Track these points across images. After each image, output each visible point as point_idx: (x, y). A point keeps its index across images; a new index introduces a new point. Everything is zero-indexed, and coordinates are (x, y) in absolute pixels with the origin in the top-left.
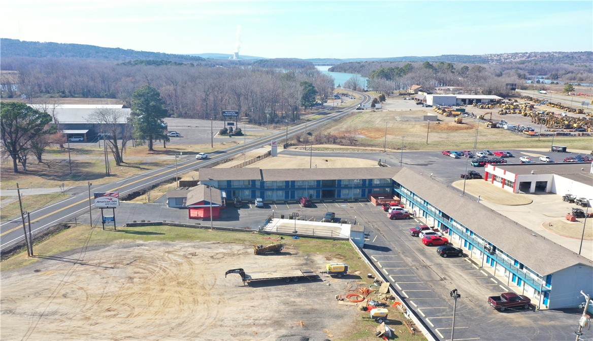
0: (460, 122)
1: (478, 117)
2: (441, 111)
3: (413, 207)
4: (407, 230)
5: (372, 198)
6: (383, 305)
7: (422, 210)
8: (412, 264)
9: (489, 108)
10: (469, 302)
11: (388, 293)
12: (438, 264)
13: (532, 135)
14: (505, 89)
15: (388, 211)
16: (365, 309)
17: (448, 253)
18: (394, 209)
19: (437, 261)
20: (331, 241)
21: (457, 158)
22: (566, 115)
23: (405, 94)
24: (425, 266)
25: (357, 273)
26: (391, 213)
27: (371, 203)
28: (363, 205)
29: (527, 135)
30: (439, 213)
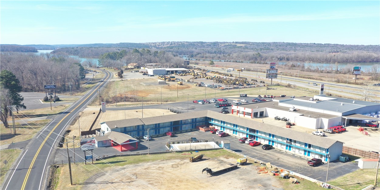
0: (181, 84)
1: (186, 81)
2: (163, 79)
3: (224, 130)
4: (235, 141)
5: (200, 128)
6: (278, 172)
7: (234, 130)
8: (258, 155)
9: (185, 75)
10: (299, 166)
11: (272, 167)
12: (268, 153)
13: (223, 89)
14: (183, 64)
15: (215, 133)
16: (274, 175)
17: (268, 147)
18: (219, 132)
19: (266, 152)
20: (215, 150)
21: (203, 104)
22: (226, 78)
23: (129, 69)
24: (264, 155)
25: (248, 162)
26: (220, 134)
27: (200, 131)
28: (198, 132)
29: (220, 89)
30: (247, 131)
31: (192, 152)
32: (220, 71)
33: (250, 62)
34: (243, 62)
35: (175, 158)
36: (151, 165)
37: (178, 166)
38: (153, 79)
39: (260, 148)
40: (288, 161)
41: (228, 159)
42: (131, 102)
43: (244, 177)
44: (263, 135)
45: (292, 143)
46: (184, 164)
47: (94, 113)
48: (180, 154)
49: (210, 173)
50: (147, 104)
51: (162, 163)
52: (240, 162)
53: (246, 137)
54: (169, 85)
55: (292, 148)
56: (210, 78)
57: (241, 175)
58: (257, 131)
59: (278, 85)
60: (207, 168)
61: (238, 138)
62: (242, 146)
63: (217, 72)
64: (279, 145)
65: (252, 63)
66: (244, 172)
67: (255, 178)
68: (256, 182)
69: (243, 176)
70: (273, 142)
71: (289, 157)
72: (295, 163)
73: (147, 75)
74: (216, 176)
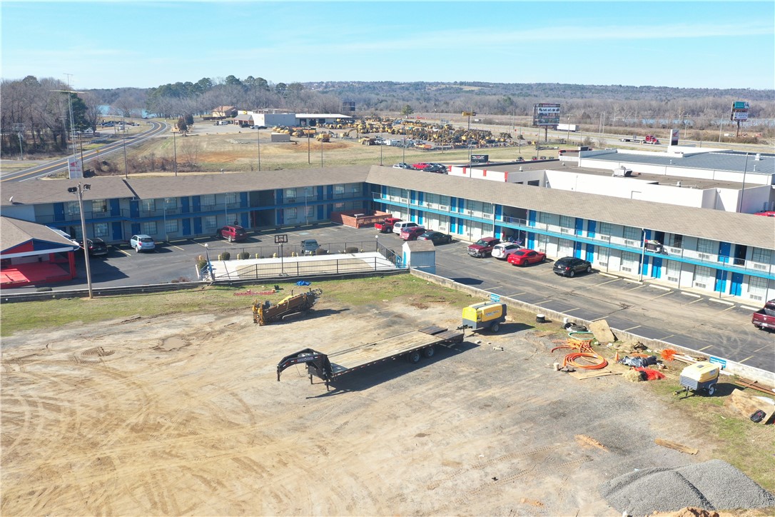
1: (342, 135)
2: (286, 131)
3: (420, 221)
4: (456, 251)
5: (343, 217)
6: (653, 361)
7: (452, 220)
8: (545, 294)
9: (340, 128)
10: (720, 331)
11: (616, 339)
12: (580, 288)
13: (428, 149)
15: (391, 232)
16: (644, 377)
17: (576, 268)
18: (404, 225)
19: (569, 283)
20: (377, 278)
23: (214, 118)
24: (566, 294)
25: (509, 319)
26: (405, 232)
27: (344, 225)
28: (336, 230)
29: (421, 148)
30: (495, 218)
31: (281, 286)
32: (423, 121)
35: (199, 308)
36: (62, 339)
37: (189, 345)
38: (261, 133)
39: (545, 270)
40: (664, 313)
41: (424, 310)
43: (495, 391)
44: (555, 229)
45: (667, 249)
46: (221, 332)
48: (229, 295)
49: (324, 378)
51: (121, 332)
52: (475, 320)
53: (492, 236)
54: (296, 144)
55: (663, 269)
57: (481, 383)
58: (533, 216)
60: (308, 351)
61: (467, 244)
62: (482, 267)
63: (417, 123)
64: (615, 261)
66: (496, 364)
67: (553, 396)
68: (562, 420)
69: (490, 386)
70: (590, 248)
71: (664, 301)
72: (697, 320)
73: (250, 126)
74: (353, 389)
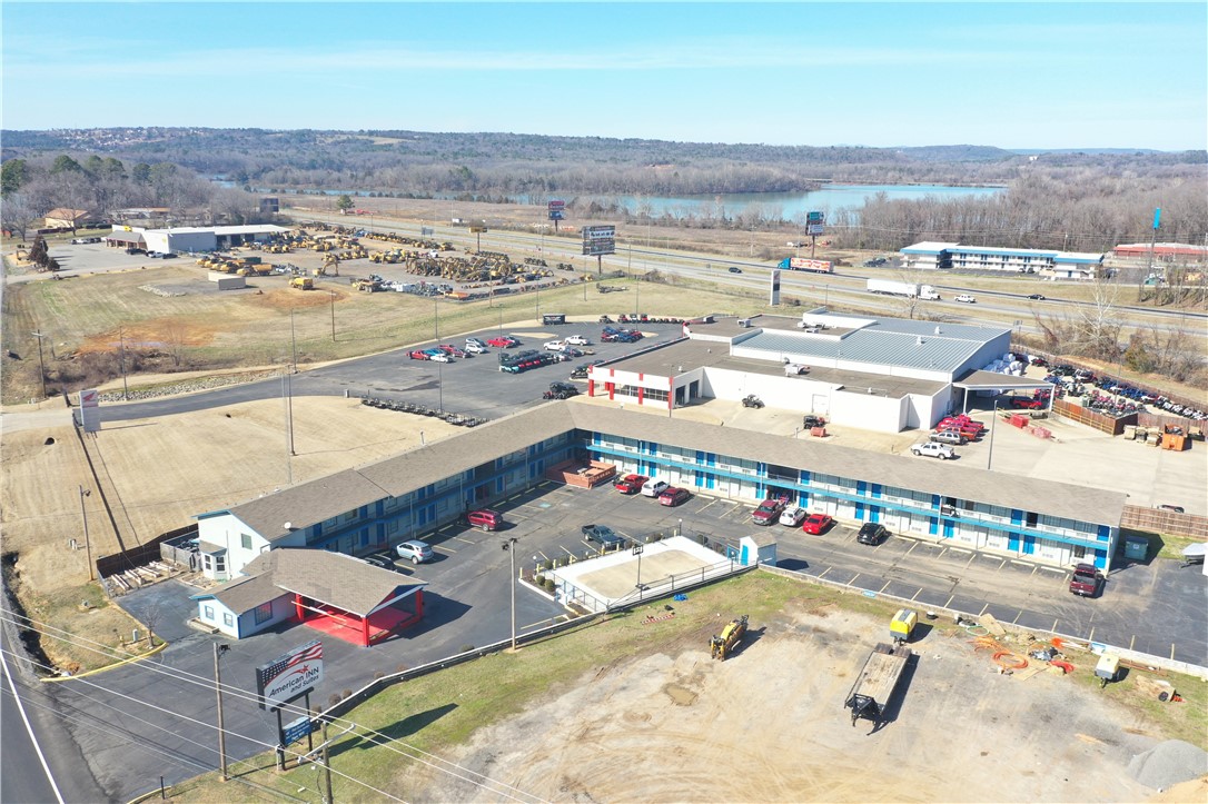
1: (315, 272)
2: (224, 266)
3: (651, 473)
5: (564, 474)
7: (698, 474)
10: (1050, 602)
11: (1005, 631)
14: (258, 209)
15: (637, 492)
17: (877, 534)
18: (654, 487)
19: (882, 554)
20: (735, 579)
21: (451, 361)
22: (437, 256)
24: (893, 570)
26: (659, 495)
27: (570, 485)
29: (454, 299)
30: (758, 474)
31: (668, 604)
32: (399, 233)
33: (455, 199)
34: (431, 198)
35: (637, 648)
36: (580, 709)
37: (696, 696)
38: (180, 269)
40: (990, 584)
42: (169, 372)
43: (984, 704)
46: (701, 675)
47: (50, 441)
48: (636, 623)
50: (234, 375)
51: (616, 691)
54: (261, 293)
55: (956, 530)
56: (385, 259)
57: (966, 697)
58: (806, 475)
59: (620, 277)
63: (393, 237)
64: (902, 521)
65: (461, 200)
66: (955, 676)
67: (1025, 701)
72: (1023, 590)
73: (143, 252)
